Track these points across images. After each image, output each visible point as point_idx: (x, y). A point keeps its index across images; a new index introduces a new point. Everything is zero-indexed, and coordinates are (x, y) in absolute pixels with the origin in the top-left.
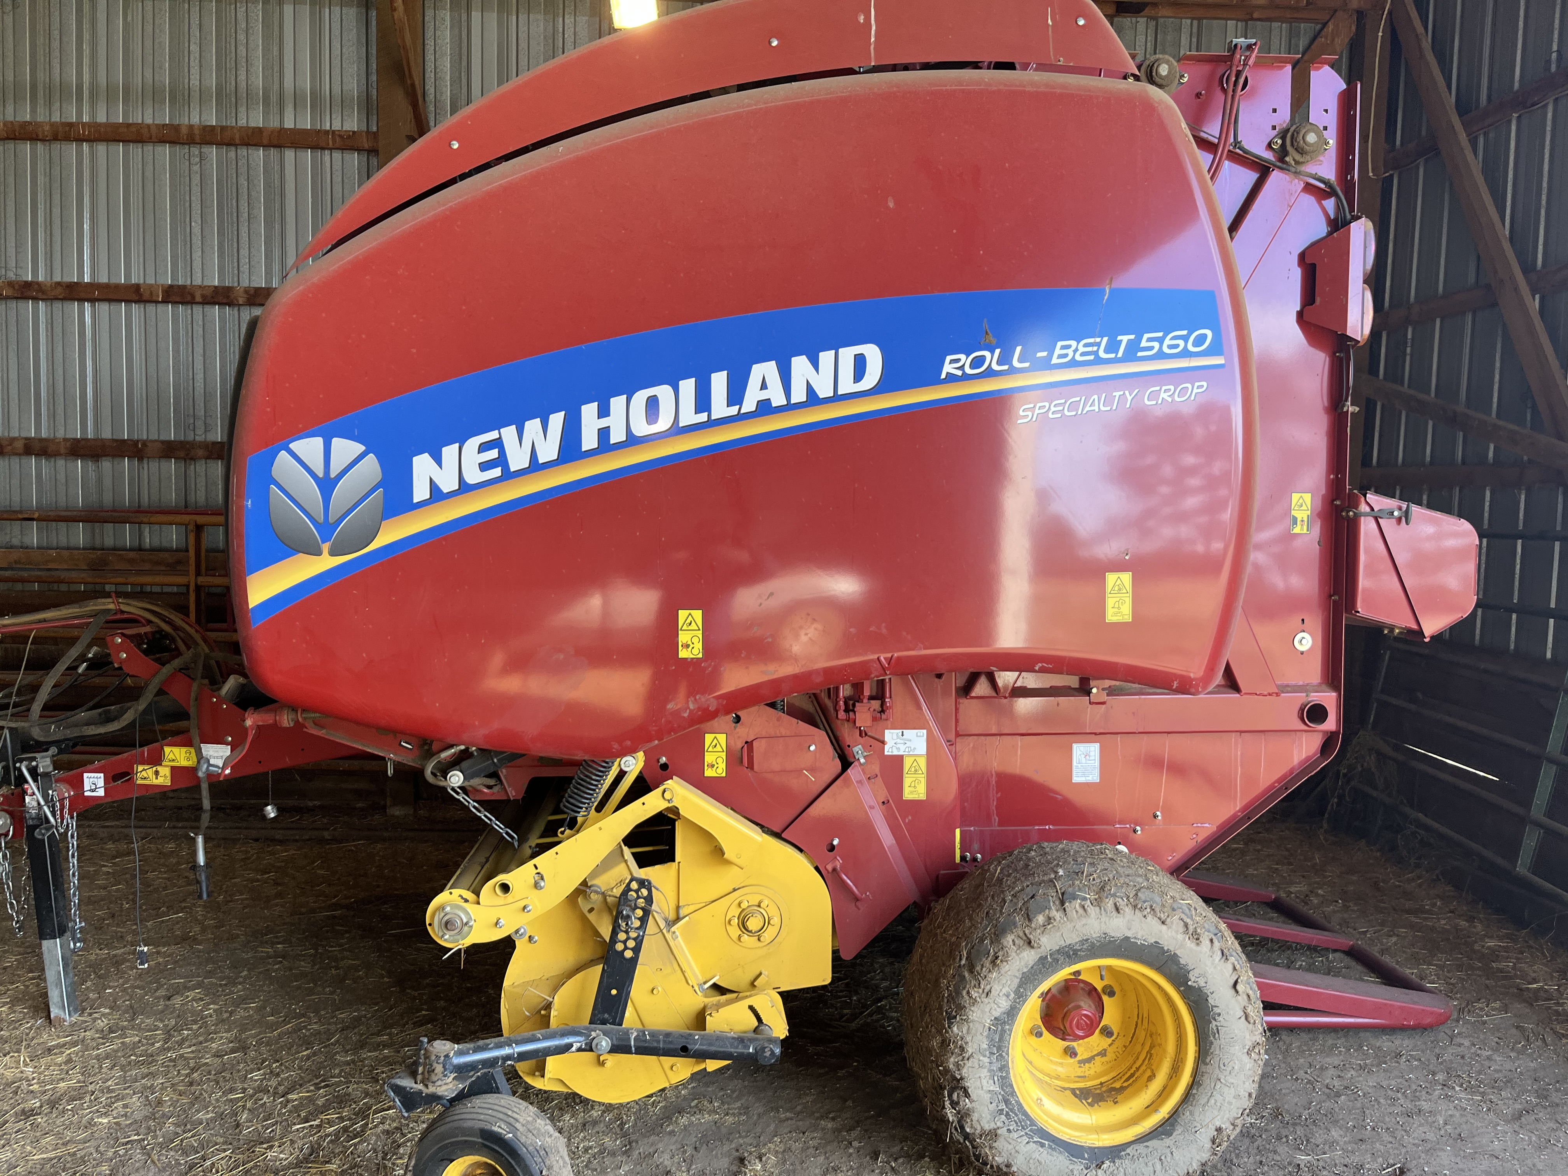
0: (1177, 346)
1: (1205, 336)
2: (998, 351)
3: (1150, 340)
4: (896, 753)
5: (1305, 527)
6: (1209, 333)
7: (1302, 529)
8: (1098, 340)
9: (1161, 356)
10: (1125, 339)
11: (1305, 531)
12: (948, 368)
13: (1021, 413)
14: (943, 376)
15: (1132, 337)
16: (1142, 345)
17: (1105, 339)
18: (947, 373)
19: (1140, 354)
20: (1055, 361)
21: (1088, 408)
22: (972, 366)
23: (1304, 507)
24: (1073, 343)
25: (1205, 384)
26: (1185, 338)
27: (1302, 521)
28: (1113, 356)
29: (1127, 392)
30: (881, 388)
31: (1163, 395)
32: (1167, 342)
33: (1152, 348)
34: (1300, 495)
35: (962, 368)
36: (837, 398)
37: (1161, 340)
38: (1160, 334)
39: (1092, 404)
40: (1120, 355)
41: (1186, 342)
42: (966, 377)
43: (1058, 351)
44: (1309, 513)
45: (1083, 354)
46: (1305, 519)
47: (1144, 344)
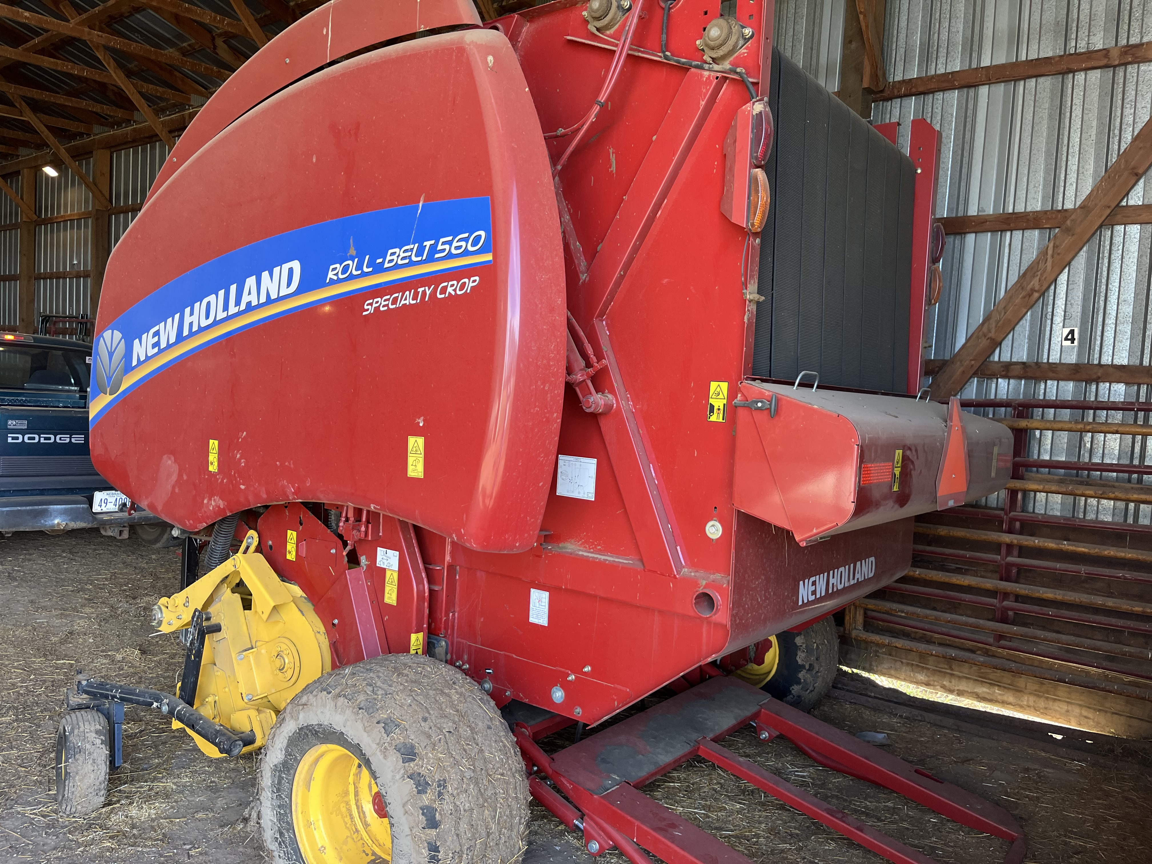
0: (461, 247)
1: (480, 236)
2: (356, 260)
3: (444, 243)
4: (382, 566)
5: (721, 416)
6: (482, 233)
7: (718, 417)
8: (412, 246)
9: (450, 256)
10: (428, 244)
11: (721, 420)
12: (331, 275)
13: (366, 307)
14: (328, 281)
15: (433, 242)
16: (438, 249)
17: (417, 245)
18: (330, 278)
19: (437, 256)
20: (386, 265)
21: (403, 302)
22: (343, 273)
23: (721, 396)
24: (397, 250)
25: (477, 278)
26: (466, 240)
27: (719, 409)
28: (419, 259)
29: (427, 288)
30: (300, 291)
31: (450, 290)
32: (455, 244)
33: (444, 250)
34: (717, 383)
35: (337, 274)
36: (280, 299)
37: (450, 243)
38: (450, 238)
39: (406, 299)
40: (424, 258)
41: (467, 242)
42: (340, 281)
43: (389, 258)
44: (725, 401)
45: (403, 259)
46: (722, 408)
47: (440, 247)
